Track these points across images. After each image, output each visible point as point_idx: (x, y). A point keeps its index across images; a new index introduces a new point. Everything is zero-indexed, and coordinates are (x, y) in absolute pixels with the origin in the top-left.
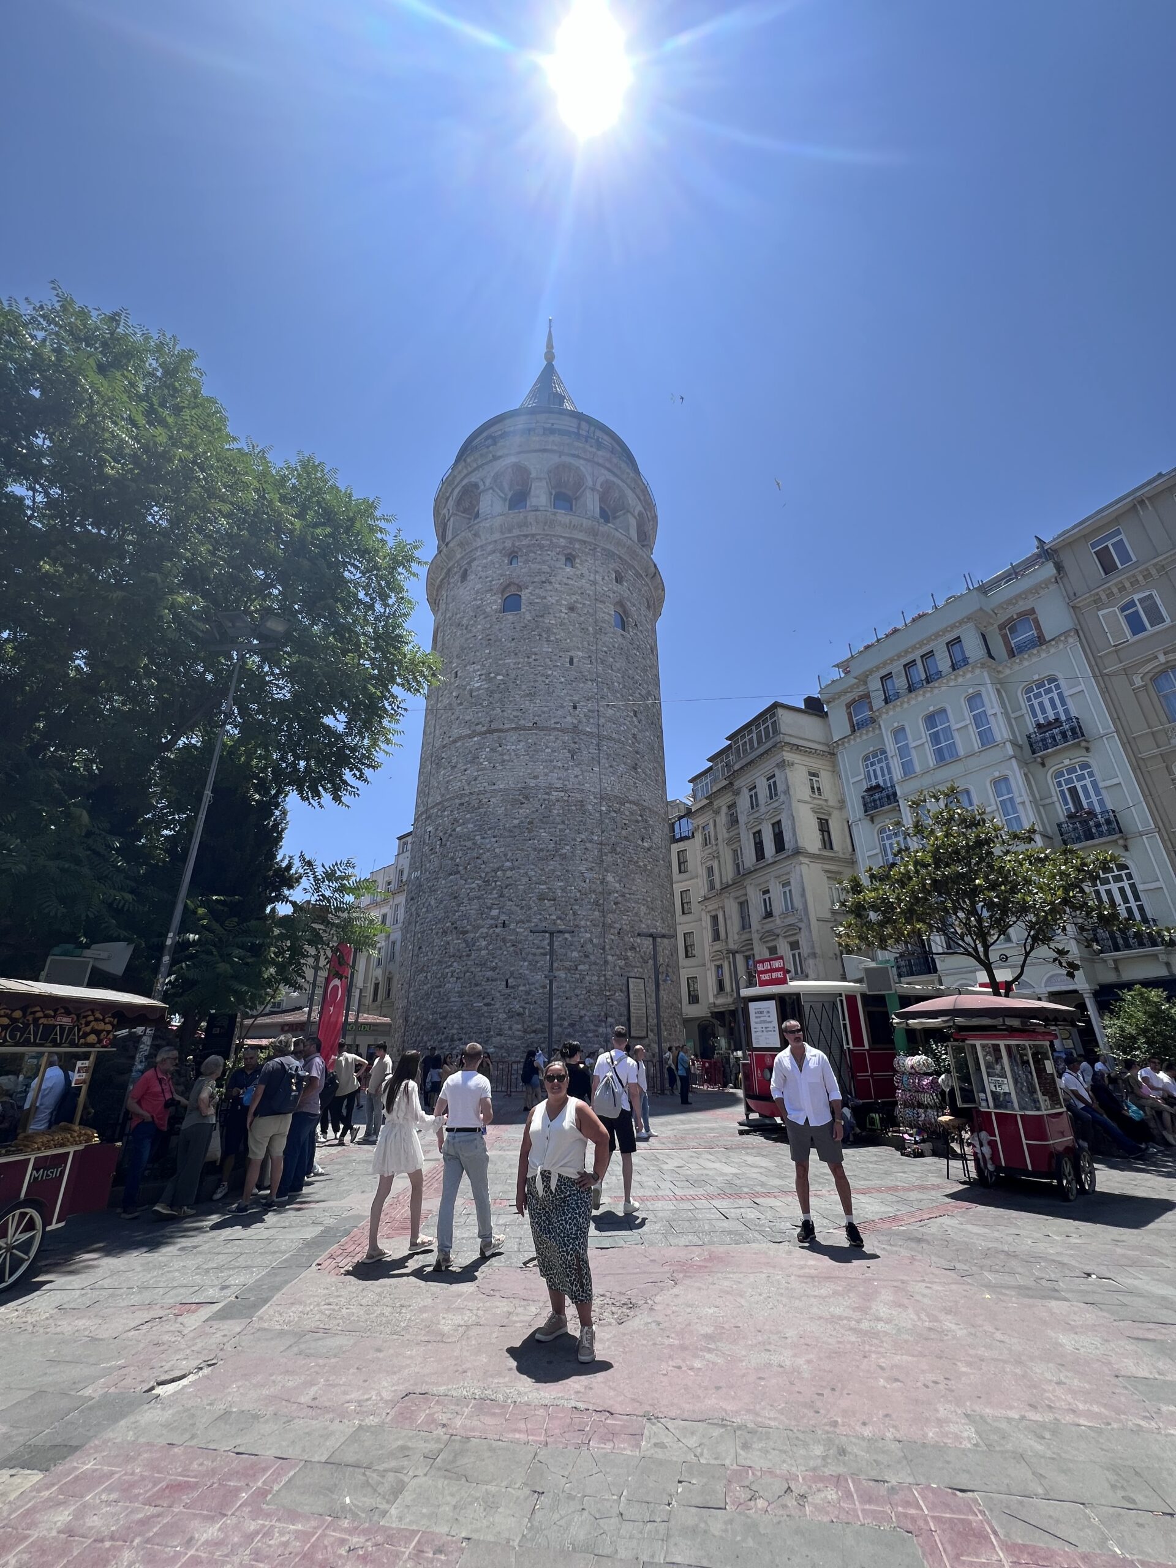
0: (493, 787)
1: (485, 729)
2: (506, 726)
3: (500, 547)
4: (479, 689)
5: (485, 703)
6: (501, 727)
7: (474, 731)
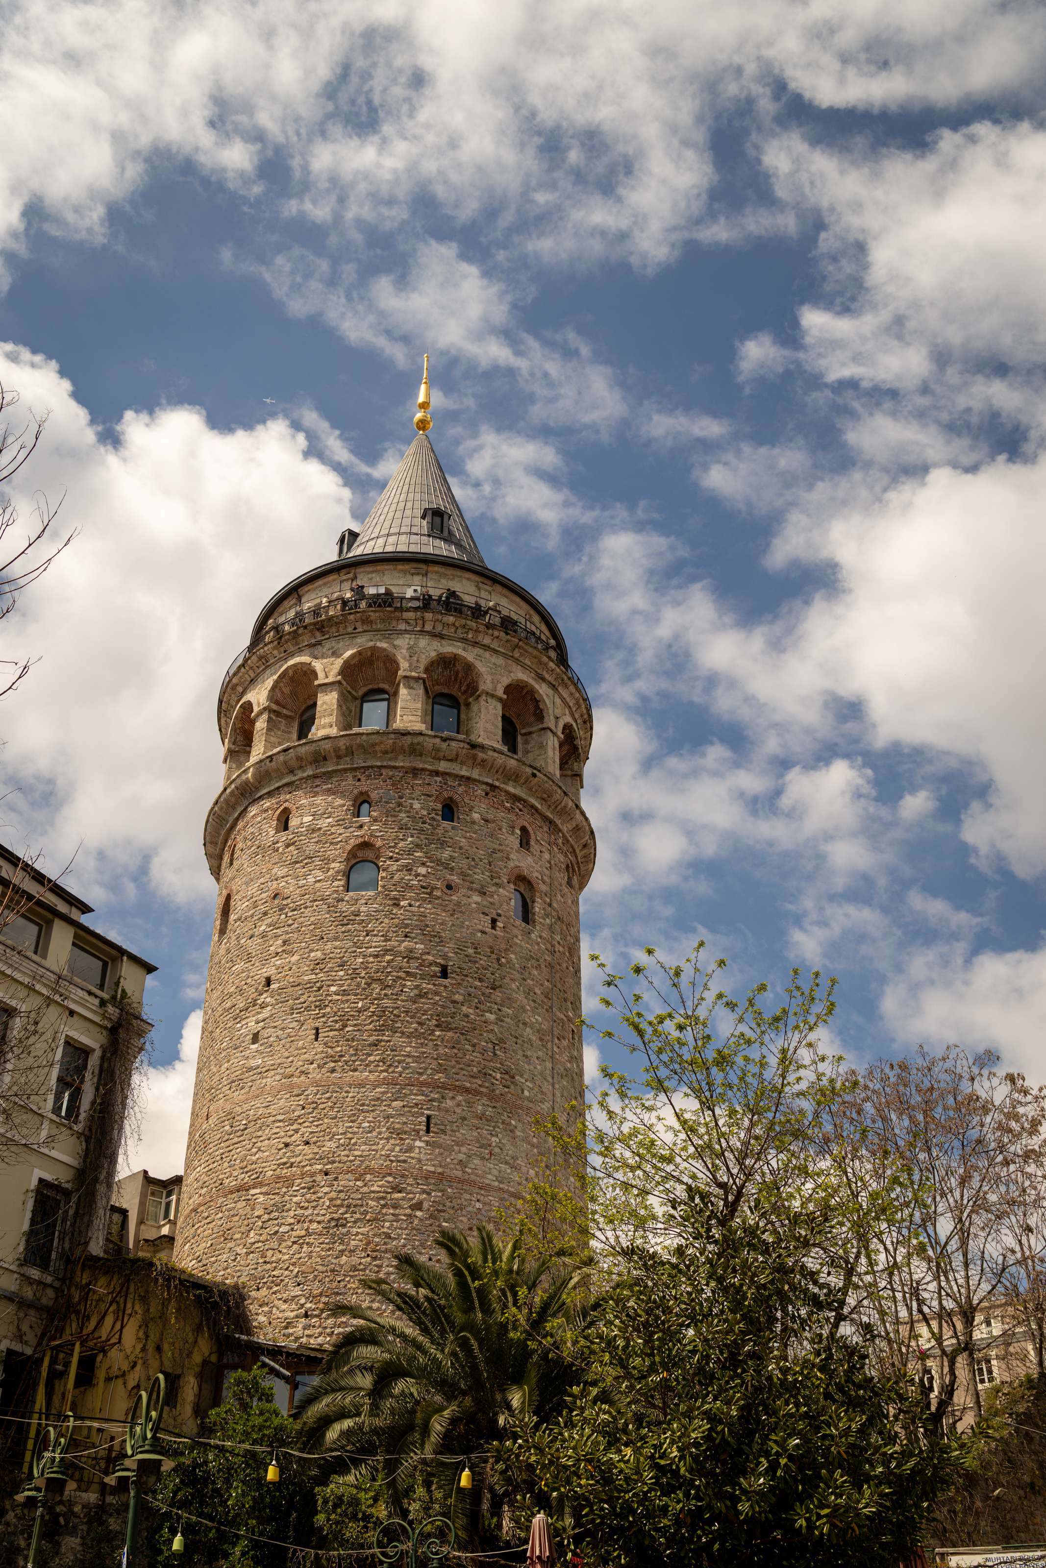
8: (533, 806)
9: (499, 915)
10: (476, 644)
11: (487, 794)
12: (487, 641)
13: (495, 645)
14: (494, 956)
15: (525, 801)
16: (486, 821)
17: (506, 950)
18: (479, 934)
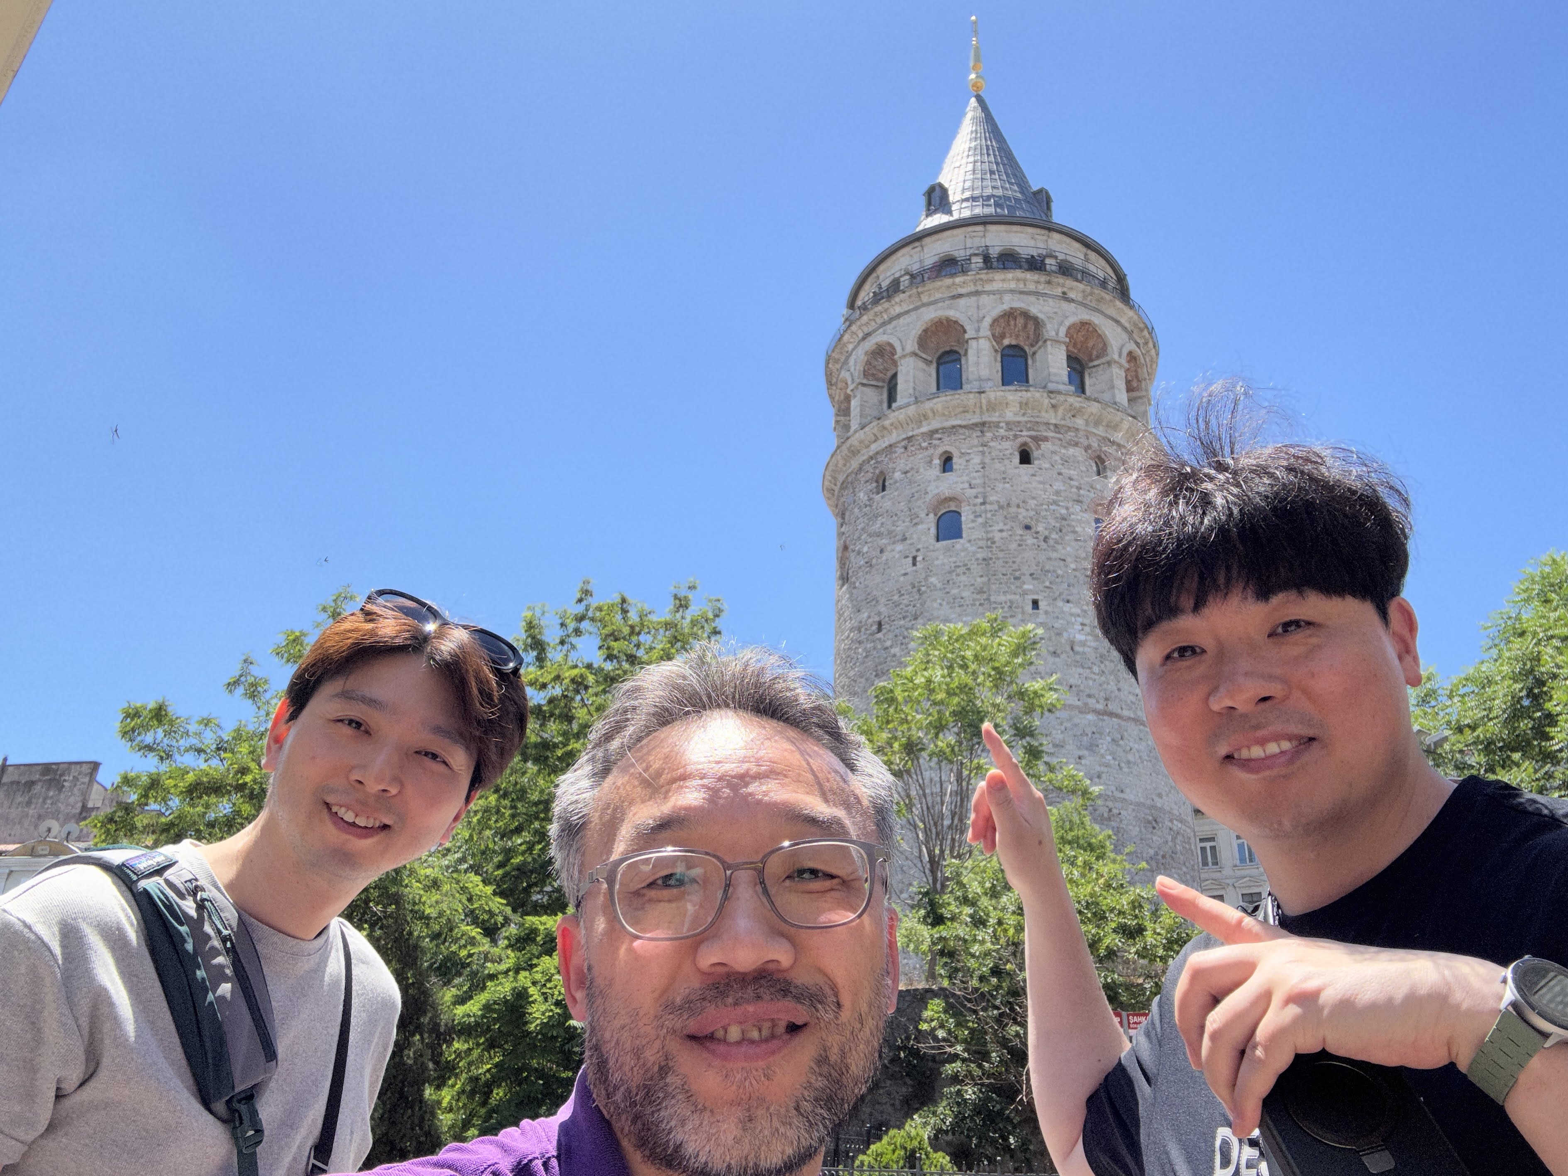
0: (1122, 795)
1: (1100, 707)
2: (1125, 713)
3: (1084, 441)
4: (1083, 644)
5: (1096, 669)
6: (1119, 711)
7: (1086, 704)
8: (953, 427)
9: (918, 550)
10: (891, 320)
11: (906, 448)
12: (898, 310)
13: (905, 307)
14: (915, 590)
15: (943, 428)
16: (906, 473)
17: (926, 579)
18: (902, 579)
